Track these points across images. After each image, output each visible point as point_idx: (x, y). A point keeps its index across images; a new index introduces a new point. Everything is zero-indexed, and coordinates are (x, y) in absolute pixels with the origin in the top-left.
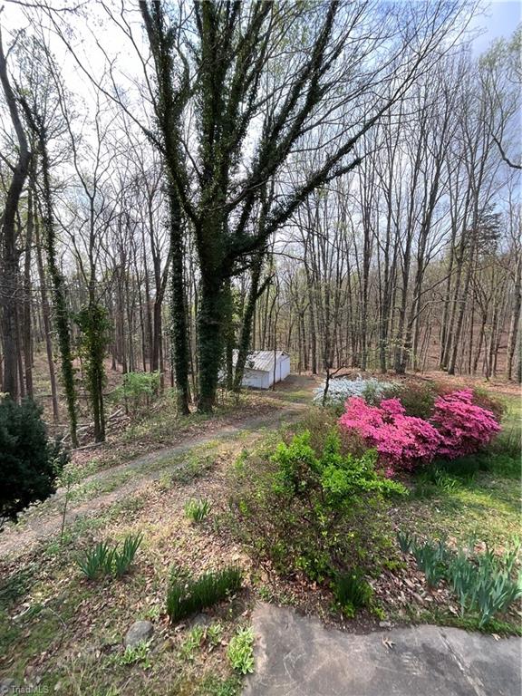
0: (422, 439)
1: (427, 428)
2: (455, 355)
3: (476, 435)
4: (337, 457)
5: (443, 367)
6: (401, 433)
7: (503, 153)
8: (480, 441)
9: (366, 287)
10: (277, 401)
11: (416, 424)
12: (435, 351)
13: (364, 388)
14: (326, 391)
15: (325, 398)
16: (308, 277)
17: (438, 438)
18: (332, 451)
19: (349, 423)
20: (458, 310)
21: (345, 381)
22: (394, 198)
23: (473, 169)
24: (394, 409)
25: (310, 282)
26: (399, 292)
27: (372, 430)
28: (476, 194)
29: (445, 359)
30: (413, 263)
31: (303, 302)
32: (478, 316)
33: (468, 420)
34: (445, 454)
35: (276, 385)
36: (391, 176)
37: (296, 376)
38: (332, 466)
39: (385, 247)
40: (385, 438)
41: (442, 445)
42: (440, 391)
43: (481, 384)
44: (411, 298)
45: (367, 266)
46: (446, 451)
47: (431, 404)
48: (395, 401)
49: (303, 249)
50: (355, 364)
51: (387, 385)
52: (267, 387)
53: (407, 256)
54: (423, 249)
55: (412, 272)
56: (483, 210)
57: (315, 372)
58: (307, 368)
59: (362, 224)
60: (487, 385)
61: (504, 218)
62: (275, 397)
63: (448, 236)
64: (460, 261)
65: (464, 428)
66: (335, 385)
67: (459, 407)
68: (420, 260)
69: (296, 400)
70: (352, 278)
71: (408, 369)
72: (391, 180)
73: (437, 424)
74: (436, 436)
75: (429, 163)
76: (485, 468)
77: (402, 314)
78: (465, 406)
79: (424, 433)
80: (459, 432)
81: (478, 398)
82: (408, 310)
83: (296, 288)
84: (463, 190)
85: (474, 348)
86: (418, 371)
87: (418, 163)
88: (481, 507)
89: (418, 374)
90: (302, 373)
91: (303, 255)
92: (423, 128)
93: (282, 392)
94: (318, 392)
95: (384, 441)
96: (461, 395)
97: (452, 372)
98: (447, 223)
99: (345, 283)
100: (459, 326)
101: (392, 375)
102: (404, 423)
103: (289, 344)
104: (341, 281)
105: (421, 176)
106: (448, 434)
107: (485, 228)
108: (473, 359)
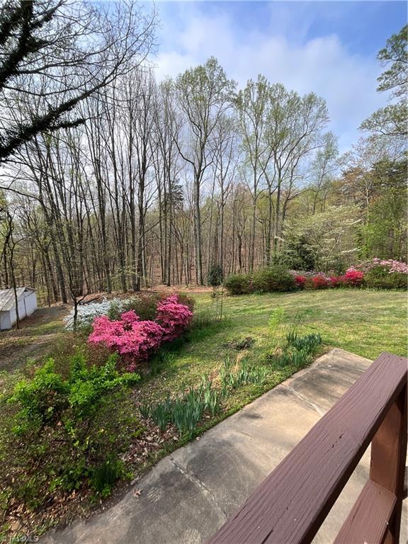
0: (151, 335)
1: (154, 326)
2: (169, 273)
3: (181, 322)
4: (84, 372)
5: (163, 282)
6: (136, 335)
7: (179, 150)
8: (184, 325)
9: (103, 226)
10: (24, 339)
11: (147, 325)
12: (158, 272)
13: (109, 307)
14: (75, 317)
15: (75, 323)
16: (47, 215)
17: (162, 331)
18: (79, 368)
19: (97, 339)
20: (168, 244)
21: (93, 305)
22: (117, 160)
23: (165, 154)
24: (130, 318)
25: (49, 220)
26: (130, 232)
27: (115, 339)
28: (169, 170)
29: (164, 276)
30: (137, 211)
31: (45, 238)
32: (179, 247)
33: (177, 314)
34: (167, 340)
35: (19, 323)
36: (113, 142)
37: (45, 309)
38: (79, 381)
39: (115, 196)
40: (126, 342)
41: (165, 334)
42: (162, 298)
43: (184, 290)
44: (138, 236)
45: (102, 210)
46: (167, 338)
47: (155, 309)
48: (131, 313)
49: (37, 188)
50: (102, 289)
51: (127, 302)
52: (9, 328)
53: (131, 205)
54: (142, 202)
55: (137, 217)
56: (173, 182)
57: (65, 301)
58: (57, 300)
59: (94, 175)
60: (187, 289)
61: (184, 188)
62: (21, 334)
63: (156, 194)
64: (165, 212)
65: (175, 320)
66: (83, 310)
67: (171, 306)
68: (141, 209)
69: (47, 332)
70: (91, 218)
71: (143, 287)
72: (113, 146)
73: (160, 322)
74: (160, 330)
75: (138, 141)
76: (188, 341)
77: (133, 247)
78: (174, 306)
79: (153, 330)
80: (172, 323)
81: (181, 299)
82: (137, 244)
83: (35, 225)
84: (162, 166)
85: (179, 268)
86: (149, 287)
87: (131, 139)
88: (187, 365)
89: (149, 289)
90: (52, 306)
91: (38, 193)
92: (131, 115)
93: (29, 328)
94: (68, 320)
95: (125, 344)
96: (172, 299)
97: (169, 285)
98: (154, 185)
99: (85, 223)
100: (170, 254)
101: (131, 293)
102: (138, 326)
103: (33, 279)
104: (82, 221)
105: (134, 149)
106: (167, 326)
107: (175, 192)
108: (179, 275)
